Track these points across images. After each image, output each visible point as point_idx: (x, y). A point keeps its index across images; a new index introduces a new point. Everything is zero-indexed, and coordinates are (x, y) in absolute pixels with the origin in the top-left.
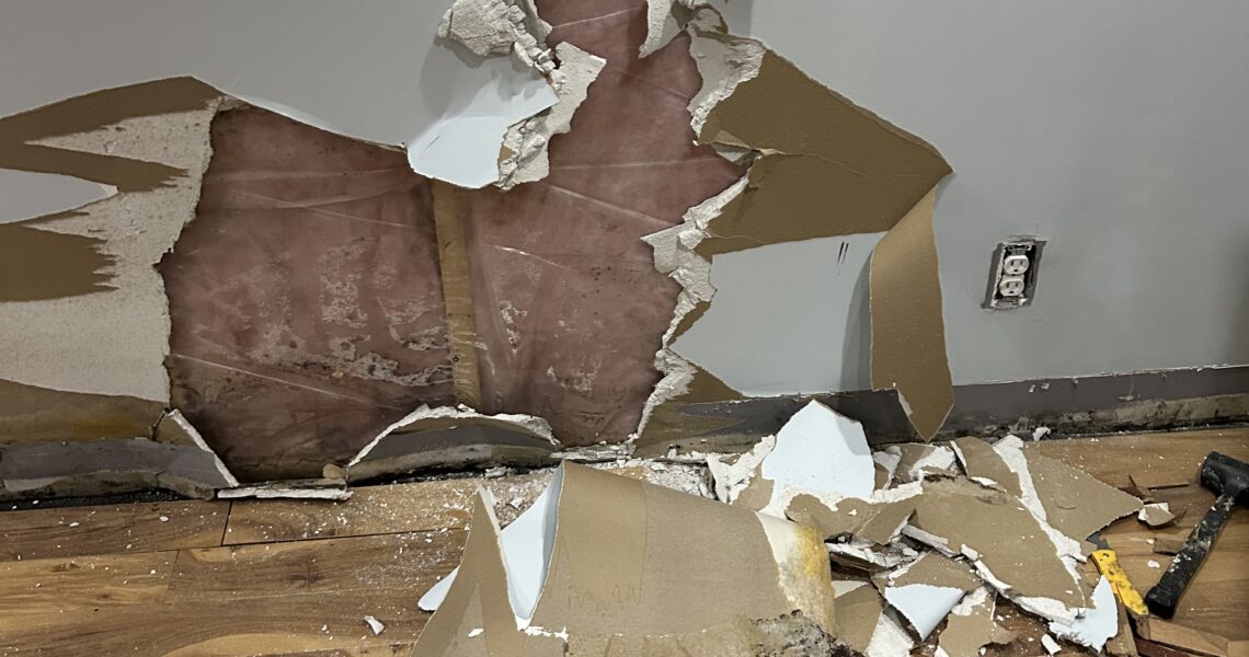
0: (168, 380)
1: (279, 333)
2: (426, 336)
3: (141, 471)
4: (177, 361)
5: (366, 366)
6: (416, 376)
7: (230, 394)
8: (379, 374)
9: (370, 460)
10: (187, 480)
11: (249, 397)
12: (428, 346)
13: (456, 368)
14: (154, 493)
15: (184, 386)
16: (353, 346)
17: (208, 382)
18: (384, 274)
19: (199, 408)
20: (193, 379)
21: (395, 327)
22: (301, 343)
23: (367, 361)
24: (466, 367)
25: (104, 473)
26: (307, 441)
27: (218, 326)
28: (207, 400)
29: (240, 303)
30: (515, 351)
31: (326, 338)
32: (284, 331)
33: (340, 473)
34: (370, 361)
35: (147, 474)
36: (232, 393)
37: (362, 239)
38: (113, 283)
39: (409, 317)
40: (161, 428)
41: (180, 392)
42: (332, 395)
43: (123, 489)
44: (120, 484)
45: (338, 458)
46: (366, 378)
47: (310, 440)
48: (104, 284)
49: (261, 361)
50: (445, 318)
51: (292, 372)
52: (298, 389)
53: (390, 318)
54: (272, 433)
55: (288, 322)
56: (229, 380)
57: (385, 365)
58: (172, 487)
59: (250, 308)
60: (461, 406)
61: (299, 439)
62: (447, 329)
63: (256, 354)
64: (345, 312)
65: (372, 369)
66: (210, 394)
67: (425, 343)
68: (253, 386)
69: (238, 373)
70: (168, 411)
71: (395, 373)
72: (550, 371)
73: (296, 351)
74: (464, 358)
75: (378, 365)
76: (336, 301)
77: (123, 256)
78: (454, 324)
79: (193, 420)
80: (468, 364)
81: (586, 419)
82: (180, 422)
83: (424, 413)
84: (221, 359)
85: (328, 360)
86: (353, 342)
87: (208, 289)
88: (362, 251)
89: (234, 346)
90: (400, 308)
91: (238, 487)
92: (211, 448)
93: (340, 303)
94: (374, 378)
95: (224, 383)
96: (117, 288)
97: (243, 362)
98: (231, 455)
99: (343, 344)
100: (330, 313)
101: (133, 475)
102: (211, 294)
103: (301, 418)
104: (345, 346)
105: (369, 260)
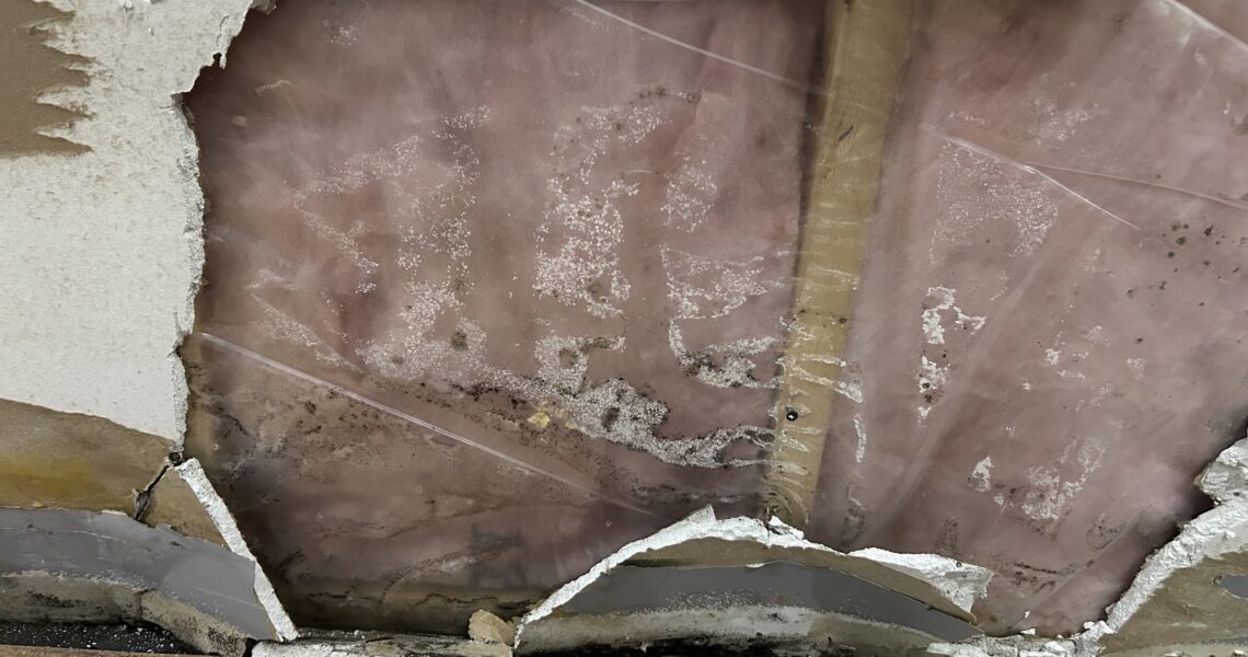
0: (185, 392)
1: (433, 308)
2: (741, 355)
3: (109, 582)
4: (208, 350)
5: (599, 410)
6: (698, 443)
7: (309, 438)
8: (624, 430)
9: (571, 615)
10: (194, 613)
11: (348, 449)
12: (738, 378)
13: (783, 438)
14: (132, 629)
15: (218, 410)
16: (583, 359)
17: (269, 408)
18: (689, 189)
19: (242, 461)
20: (239, 396)
21: (682, 324)
22: (477, 338)
23: (605, 397)
24: (802, 437)
25: (36, 577)
26: (448, 558)
27: (305, 277)
28: (261, 447)
29: (360, 226)
30: (924, 412)
31: (530, 334)
32: (444, 305)
33: (501, 631)
34: (612, 397)
35: (121, 588)
36: (313, 436)
37: (661, 93)
38: (83, 132)
39: (719, 305)
40: (158, 494)
41: (207, 423)
42: (518, 465)
43: (73, 614)
44: (66, 604)
45: (505, 599)
46: (594, 436)
47: (455, 556)
48: (58, 133)
49: (384, 372)
50: (789, 317)
51: (445, 405)
52: (452, 443)
53: (677, 303)
54: (383, 533)
55: (458, 285)
56: (311, 407)
57: (640, 411)
58: (167, 621)
59: (381, 242)
60: (775, 521)
61: (434, 551)
62: (786, 345)
63: (378, 355)
64: (585, 275)
65: (611, 416)
66: (268, 434)
67: (734, 372)
68: (360, 425)
69: (333, 395)
70: (177, 460)
71: (657, 432)
72: (983, 467)
73: (464, 356)
74: (806, 415)
75: (625, 411)
76: (570, 246)
77: (111, 64)
78: (805, 333)
79: (224, 486)
80: (809, 430)
81: (1020, 578)
82: (196, 488)
83: (702, 526)
84: (301, 357)
85: (525, 386)
86: (586, 349)
87: (295, 182)
88: (653, 123)
89: (332, 328)
90: (704, 281)
91: (298, 639)
92: (253, 552)
93: (580, 253)
94: (611, 436)
95: (301, 411)
96: (88, 149)
97: (347, 371)
98: (294, 571)
99: (563, 353)
100: (554, 273)
101: (93, 586)
102: (300, 196)
103: (446, 507)
104: (568, 357)
105: (663, 153)
